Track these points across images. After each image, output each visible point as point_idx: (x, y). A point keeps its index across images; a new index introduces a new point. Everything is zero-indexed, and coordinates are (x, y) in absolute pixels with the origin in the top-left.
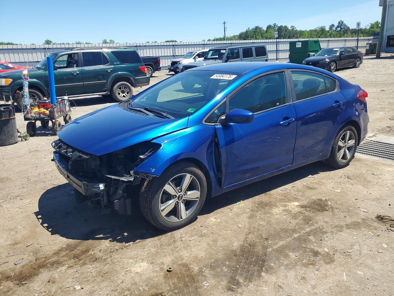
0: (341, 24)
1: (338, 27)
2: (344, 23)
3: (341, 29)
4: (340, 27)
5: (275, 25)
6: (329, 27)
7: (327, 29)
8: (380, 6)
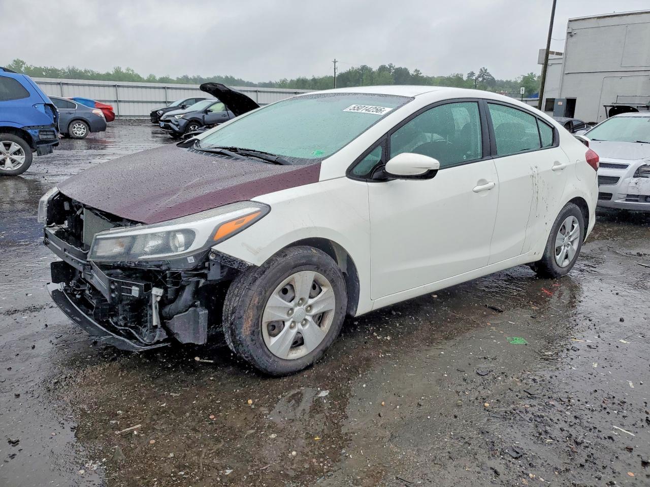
0: (484, 73)
1: (479, 77)
2: (488, 71)
3: (484, 79)
4: (483, 76)
5: (391, 66)
6: (467, 76)
7: (465, 78)
8: (538, 63)
